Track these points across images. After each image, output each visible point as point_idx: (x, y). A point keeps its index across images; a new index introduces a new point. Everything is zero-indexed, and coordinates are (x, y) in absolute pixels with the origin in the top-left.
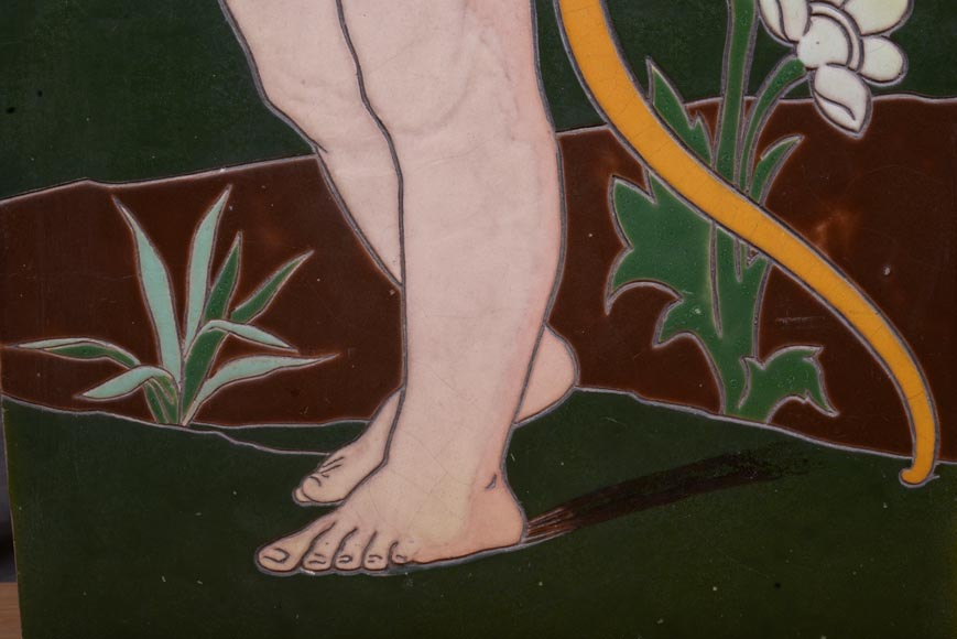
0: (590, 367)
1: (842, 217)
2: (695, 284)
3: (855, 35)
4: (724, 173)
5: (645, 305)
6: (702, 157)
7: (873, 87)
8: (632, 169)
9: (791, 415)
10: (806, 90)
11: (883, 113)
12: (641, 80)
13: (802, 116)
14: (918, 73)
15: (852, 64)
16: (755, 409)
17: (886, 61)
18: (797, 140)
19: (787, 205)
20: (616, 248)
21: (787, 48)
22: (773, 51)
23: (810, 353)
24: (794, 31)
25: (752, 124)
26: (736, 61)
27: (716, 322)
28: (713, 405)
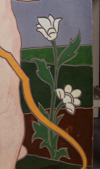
0: (29, 152)
1: (71, 127)
2: (47, 138)
3: (72, 98)
4: (51, 120)
5: (38, 141)
6: (47, 117)
7: (75, 106)
8: (36, 120)
9: (62, 159)
10: (64, 107)
11: (77, 111)
12: (37, 105)
13: (64, 111)
14: (82, 104)
15: (72, 103)
16: (56, 158)
17: (77, 102)
18: (63, 115)
19: (62, 125)
20: (33, 132)
21: (62, 100)
22: (59, 101)
23: (66, 149)
24: (62, 97)
25: (55, 112)
26: (53, 102)
27: (50, 144)
28: (50, 157)
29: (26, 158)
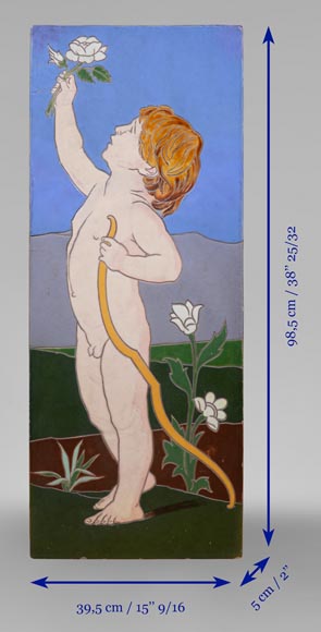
0: (158, 481)
1: (213, 449)
2: (182, 462)
3: (216, 410)
4: (188, 439)
5: (171, 467)
6: (183, 435)
7: (220, 421)
8: (168, 438)
9: (203, 492)
10: (205, 422)
11: (222, 427)
12: (170, 419)
13: (204, 427)
14: (228, 419)
15: (215, 416)
16: (194, 491)
17: (222, 416)
18: (203, 432)
19: (201, 446)
20: (164, 455)
21: (202, 413)
22: (198, 413)
23: (206, 478)
24: (203, 409)
25: (193, 429)
26: (190, 416)
27: (186, 472)
28: (185, 489)
29: (155, 488)
